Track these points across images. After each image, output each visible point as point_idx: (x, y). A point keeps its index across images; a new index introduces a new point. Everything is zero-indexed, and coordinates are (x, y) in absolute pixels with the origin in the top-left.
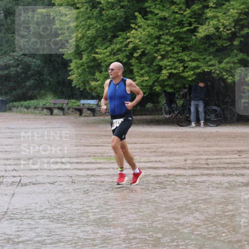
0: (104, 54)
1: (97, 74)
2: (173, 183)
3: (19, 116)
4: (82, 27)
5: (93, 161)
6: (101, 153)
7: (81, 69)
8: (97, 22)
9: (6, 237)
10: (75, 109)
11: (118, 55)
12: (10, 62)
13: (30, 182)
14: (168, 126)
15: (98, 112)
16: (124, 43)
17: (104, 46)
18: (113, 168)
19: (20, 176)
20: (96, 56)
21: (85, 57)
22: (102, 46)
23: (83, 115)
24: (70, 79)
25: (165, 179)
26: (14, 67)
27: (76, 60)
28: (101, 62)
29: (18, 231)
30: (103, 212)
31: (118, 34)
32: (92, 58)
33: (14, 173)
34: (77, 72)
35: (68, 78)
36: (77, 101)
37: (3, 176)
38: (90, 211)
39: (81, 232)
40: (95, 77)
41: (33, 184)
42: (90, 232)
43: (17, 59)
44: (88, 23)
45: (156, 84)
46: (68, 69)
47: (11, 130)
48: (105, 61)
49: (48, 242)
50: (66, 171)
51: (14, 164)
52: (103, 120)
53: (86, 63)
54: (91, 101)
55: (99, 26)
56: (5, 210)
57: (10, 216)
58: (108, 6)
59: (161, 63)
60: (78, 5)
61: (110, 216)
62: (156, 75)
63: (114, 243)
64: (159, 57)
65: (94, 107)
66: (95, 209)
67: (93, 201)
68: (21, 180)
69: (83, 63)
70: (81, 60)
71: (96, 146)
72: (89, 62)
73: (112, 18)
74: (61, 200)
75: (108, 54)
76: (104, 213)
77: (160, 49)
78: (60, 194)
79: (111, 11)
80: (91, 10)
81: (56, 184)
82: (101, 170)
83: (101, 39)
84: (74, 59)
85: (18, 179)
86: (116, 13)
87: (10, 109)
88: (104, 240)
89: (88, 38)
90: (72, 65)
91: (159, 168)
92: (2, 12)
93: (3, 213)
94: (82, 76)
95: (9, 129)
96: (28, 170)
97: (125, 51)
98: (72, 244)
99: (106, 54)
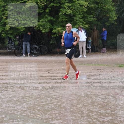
2: (12, 87)
14: (10, 56)
25: (7, 85)
45: (3, 32)
59: (6, 21)
62: (3, 28)
64: (5, 18)
77: (5, 13)
91: (4, 79)
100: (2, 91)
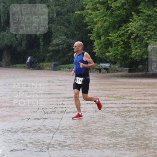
0: (114, 37)
1: (110, 49)
2: (155, 112)
3: (65, 73)
4: (101, 21)
5: (107, 99)
6: (112, 95)
7: (100, 45)
8: (110, 18)
9: (58, 142)
10: (97, 69)
11: (122, 37)
12: (59, 42)
13: (71, 111)
14: (151, 79)
15: (110, 71)
16: (126, 30)
17: (114, 32)
18: (119, 103)
19: (66, 108)
20: (109, 38)
21: (102, 39)
22: (113, 32)
23: (102, 72)
24: (94, 52)
25: (150, 110)
26: (62, 45)
27: (97, 41)
28: (112, 41)
29: (65, 139)
30: (113, 128)
31: (122, 25)
32: (107, 39)
33: (62, 106)
34: (98, 47)
35: (93, 51)
36: (98, 64)
37: (56, 108)
38: (106, 128)
39: (101, 140)
40: (108, 50)
41: (73, 112)
42: (107, 140)
43: (64, 40)
44: (104, 19)
45: (145, 54)
46: (93, 45)
47: (60, 81)
48: (114, 41)
49: (82, 145)
50: (92, 105)
51: (62, 101)
52: (113, 75)
53: (103, 42)
54: (106, 64)
55: (111, 21)
56: (57, 127)
57: (60, 131)
58: (116, 9)
59: (147, 42)
60: (99, 8)
61: (118, 131)
62: (145, 49)
63: (121, 147)
64: (146, 38)
65: (108, 68)
66: (109, 127)
67: (108, 122)
68: (66, 110)
69: (101, 42)
70: (100, 40)
71: (109, 90)
72: (105, 41)
73: (118, 16)
74: (89, 121)
75: (116, 36)
76: (115, 129)
77: (147, 33)
78: (89, 118)
79: (118, 11)
80: (106, 11)
81: (86, 112)
82: (112, 104)
83: (112, 28)
84: (97, 40)
85: (64, 110)
86: (121, 13)
87: (59, 69)
88: (115, 145)
89: (104, 27)
90: (95, 43)
91: (146, 103)
92: (55, 13)
93: (56, 129)
94: (101, 50)
95: (59, 80)
96: (70, 104)
97: (126, 35)
98: (96, 147)
99: (115, 37)
100: (145, 115)
